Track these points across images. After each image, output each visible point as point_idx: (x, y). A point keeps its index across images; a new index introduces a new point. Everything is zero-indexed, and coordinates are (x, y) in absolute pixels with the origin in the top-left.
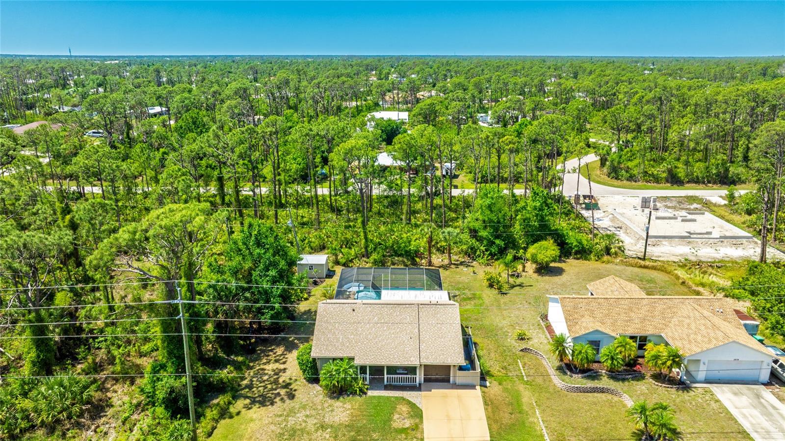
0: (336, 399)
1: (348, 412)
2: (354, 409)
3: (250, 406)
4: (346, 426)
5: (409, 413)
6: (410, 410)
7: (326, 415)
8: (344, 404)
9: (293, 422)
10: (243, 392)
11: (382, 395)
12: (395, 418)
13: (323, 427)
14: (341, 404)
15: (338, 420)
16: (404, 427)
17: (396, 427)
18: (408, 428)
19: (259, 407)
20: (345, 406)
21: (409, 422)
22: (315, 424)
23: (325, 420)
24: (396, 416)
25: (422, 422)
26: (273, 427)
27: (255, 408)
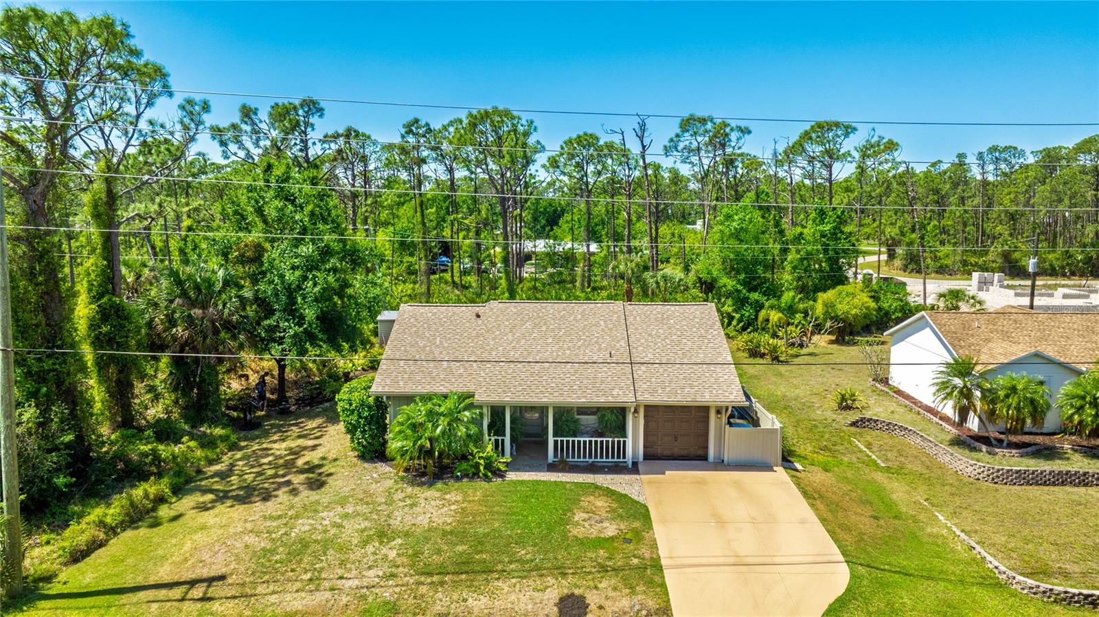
0: (425, 487)
1: (453, 507)
2: (469, 502)
3: (210, 505)
4: (445, 534)
5: (613, 510)
6: (615, 505)
7: (396, 513)
8: (446, 493)
9: (307, 528)
10: (203, 483)
11: (542, 479)
12: (576, 518)
13: (383, 535)
14: (438, 494)
15: (426, 521)
16: (602, 536)
17: (580, 536)
18: (612, 539)
19: (232, 506)
20: (448, 497)
21: (615, 527)
22: (363, 531)
23: (392, 522)
24: (579, 516)
25: (651, 528)
26: (251, 539)
27: (220, 508)
